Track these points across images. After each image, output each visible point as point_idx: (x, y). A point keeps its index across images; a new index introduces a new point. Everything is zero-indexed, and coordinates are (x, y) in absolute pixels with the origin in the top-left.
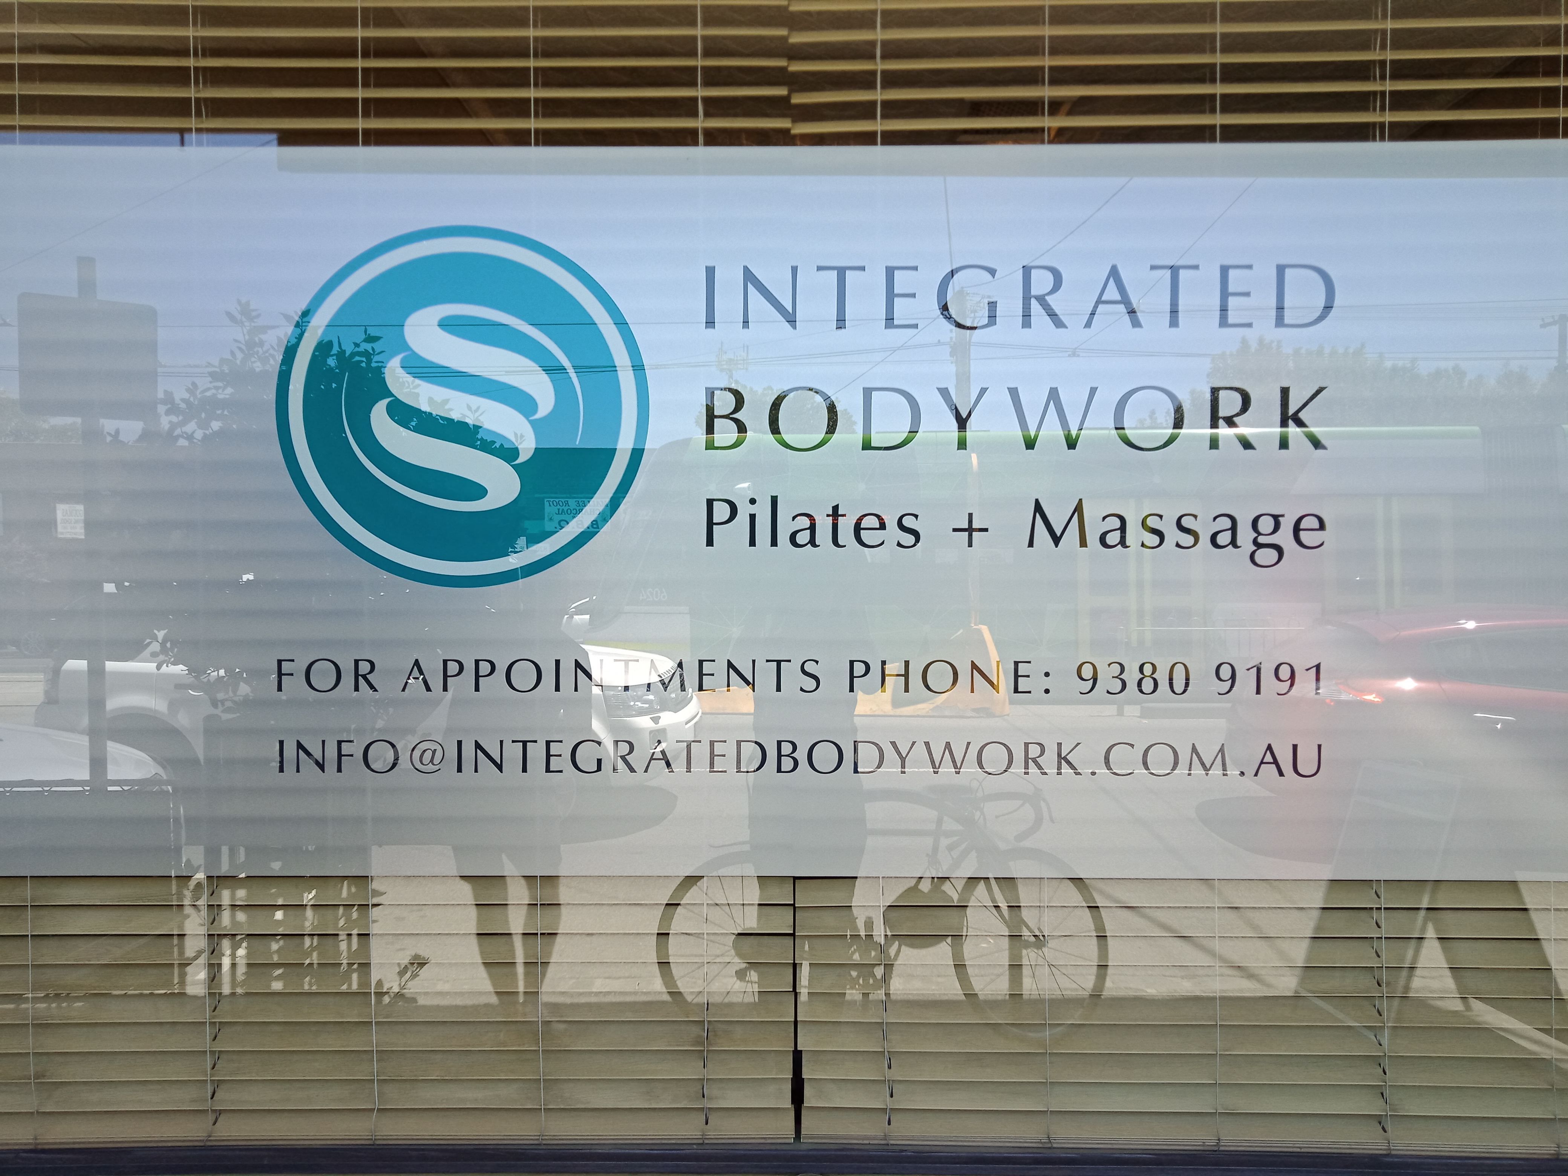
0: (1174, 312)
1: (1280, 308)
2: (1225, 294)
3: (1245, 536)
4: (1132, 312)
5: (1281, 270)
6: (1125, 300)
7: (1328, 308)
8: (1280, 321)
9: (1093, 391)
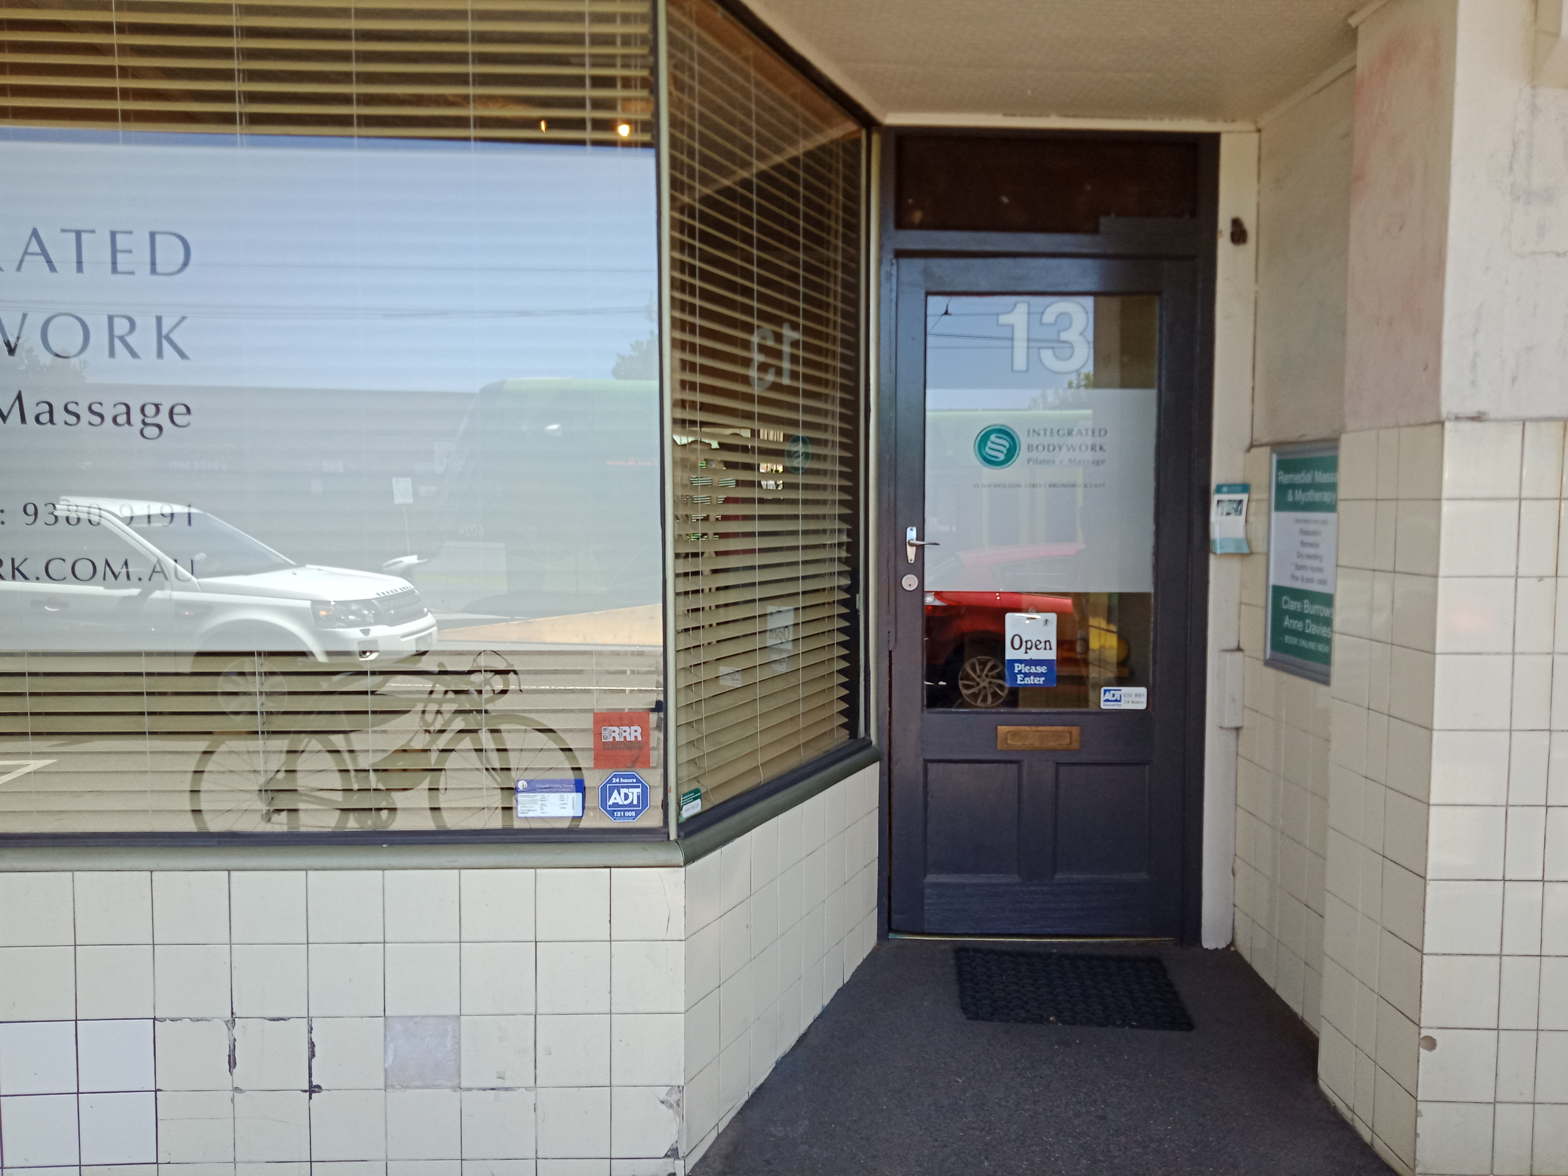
0: (79, 263)
1: (153, 264)
2: (114, 251)
3: (136, 417)
4: (49, 262)
5: (152, 235)
6: (44, 253)
7: (185, 264)
8: (153, 270)
9: (25, 316)
